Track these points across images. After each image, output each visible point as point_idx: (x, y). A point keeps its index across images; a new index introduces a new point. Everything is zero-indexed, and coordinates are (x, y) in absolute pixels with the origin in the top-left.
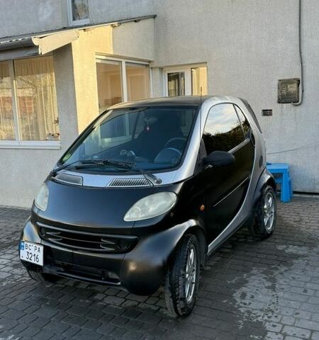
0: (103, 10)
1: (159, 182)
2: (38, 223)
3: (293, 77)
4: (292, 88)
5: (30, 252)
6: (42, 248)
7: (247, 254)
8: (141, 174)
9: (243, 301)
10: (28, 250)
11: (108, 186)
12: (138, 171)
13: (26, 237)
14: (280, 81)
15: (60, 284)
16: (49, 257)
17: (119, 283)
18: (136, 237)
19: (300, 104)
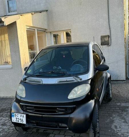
0: (23, 8)
1: (81, 79)
2: (21, 104)
3: (107, 35)
4: (106, 39)
5: (17, 118)
6: (25, 116)
7: (106, 108)
8: (72, 76)
9: (118, 130)
10: (16, 117)
11: (56, 83)
12: (70, 75)
13: (13, 111)
14: (101, 36)
15: (29, 131)
16: (29, 119)
17: (68, 128)
18: (75, 106)
19: (110, 45)
